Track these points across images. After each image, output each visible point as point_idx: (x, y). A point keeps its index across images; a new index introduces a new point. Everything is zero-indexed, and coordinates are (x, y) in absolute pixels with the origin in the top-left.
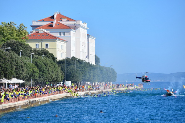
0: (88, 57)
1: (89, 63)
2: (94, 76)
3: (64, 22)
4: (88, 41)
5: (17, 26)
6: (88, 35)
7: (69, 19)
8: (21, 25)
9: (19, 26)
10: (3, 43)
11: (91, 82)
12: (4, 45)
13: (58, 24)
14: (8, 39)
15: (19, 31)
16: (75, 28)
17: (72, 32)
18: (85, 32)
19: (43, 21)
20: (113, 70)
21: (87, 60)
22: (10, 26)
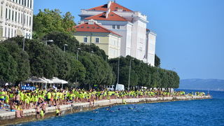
0: (146, 57)
1: (147, 64)
2: (152, 81)
3: (120, 13)
4: (147, 37)
5: (62, 15)
6: (148, 30)
7: (125, 10)
8: (68, 14)
9: (65, 14)
10: (44, 34)
11: (149, 87)
12: (45, 37)
13: (112, 15)
14: (51, 30)
15: (65, 20)
16: (133, 20)
17: (129, 25)
18: (144, 26)
19: (94, 10)
20: (175, 74)
21: (145, 61)
22: (54, 13)
